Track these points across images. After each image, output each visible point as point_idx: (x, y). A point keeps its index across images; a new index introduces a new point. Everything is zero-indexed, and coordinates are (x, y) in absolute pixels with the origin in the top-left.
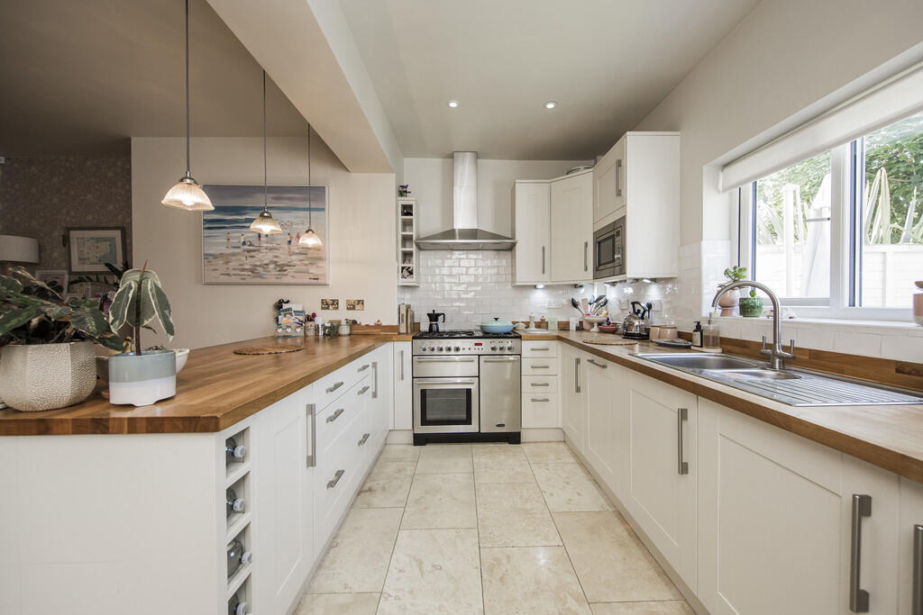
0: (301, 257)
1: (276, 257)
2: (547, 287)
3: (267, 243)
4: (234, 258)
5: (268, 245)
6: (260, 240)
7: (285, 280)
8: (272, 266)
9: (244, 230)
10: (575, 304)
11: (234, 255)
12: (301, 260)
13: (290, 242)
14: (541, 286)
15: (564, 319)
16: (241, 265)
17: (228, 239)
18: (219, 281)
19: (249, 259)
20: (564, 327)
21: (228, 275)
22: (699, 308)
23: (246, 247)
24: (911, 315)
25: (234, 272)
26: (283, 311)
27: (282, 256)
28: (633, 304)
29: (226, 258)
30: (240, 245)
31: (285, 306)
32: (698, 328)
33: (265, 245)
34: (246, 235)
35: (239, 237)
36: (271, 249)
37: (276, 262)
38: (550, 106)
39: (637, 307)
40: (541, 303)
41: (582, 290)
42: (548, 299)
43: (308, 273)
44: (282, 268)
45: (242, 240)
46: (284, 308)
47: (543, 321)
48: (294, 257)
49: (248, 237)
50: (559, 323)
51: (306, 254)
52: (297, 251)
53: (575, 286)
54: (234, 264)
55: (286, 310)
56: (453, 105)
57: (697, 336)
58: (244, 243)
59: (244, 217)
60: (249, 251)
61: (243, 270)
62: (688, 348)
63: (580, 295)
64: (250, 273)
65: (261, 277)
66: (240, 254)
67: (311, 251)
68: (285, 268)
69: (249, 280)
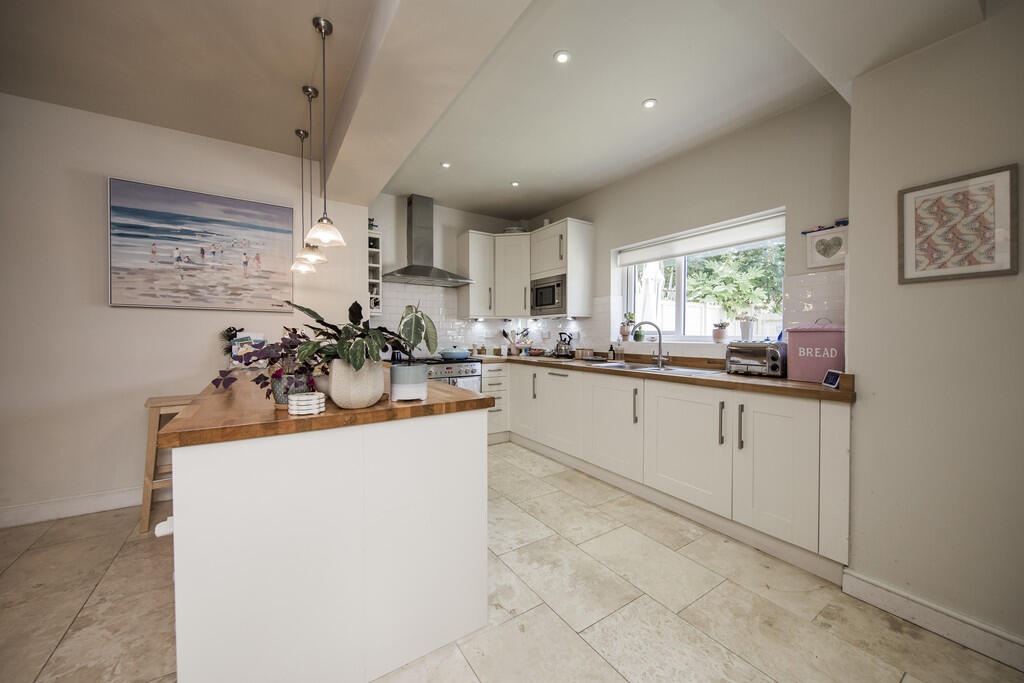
0: (262, 281)
1: (227, 278)
2: (486, 321)
3: (213, 261)
4: (163, 276)
5: (216, 264)
6: (203, 257)
7: (238, 305)
8: (220, 289)
9: (177, 243)
10: (505, 335)
11: (162, 271)
12: (260, 284)
13: (246, 263)
14: (481, 320)
15: (497, 347)
16: (172, 284)
17: (154, 252)
18: (135, 302)
19: (186, 279)
20: (498, 352)
21: (154, 296)
22: (609, 337)
23: (182, 264)
24: (712, 339)
25: (164, 293)
26: (238, 340)
27: (236, 278)
28: (561, 334)
29: (151, 276)
30: (173, 260)
31: (240, 335)
32: (611, 349)
33: (211, 264)
34: (181, 249)
35: (171, 251)
36: (219, 269)
37: (226, 284)
38: (515, 184)
39: (564, 336)
40: (480, 333)
41: (511, 323)
42: (485, 331)
43: (269, 298)
44: (235, 292)
45: (176, 255)
46: (238, 337)
47: (483, 348)
48: (251, 281)
49: (184, 252)
50: (495, 350)
51: (267, 278)
52: (256, 274)
53: (505, 320)
54: (162, 282)
55: (242, 339)
56: (446, 165)
57: (611, 354)
58: (179, 259)
59: (179, 227)
60: (186, 269)
61: (178, 291)
62: (606, 361)
63: (510, 328)
64: (188, 295)
65: (204, 300)
66: (173, 272)
67: (273, 275)
68: (239, 292)
69: (185, 303)
